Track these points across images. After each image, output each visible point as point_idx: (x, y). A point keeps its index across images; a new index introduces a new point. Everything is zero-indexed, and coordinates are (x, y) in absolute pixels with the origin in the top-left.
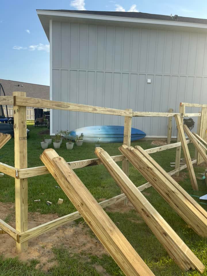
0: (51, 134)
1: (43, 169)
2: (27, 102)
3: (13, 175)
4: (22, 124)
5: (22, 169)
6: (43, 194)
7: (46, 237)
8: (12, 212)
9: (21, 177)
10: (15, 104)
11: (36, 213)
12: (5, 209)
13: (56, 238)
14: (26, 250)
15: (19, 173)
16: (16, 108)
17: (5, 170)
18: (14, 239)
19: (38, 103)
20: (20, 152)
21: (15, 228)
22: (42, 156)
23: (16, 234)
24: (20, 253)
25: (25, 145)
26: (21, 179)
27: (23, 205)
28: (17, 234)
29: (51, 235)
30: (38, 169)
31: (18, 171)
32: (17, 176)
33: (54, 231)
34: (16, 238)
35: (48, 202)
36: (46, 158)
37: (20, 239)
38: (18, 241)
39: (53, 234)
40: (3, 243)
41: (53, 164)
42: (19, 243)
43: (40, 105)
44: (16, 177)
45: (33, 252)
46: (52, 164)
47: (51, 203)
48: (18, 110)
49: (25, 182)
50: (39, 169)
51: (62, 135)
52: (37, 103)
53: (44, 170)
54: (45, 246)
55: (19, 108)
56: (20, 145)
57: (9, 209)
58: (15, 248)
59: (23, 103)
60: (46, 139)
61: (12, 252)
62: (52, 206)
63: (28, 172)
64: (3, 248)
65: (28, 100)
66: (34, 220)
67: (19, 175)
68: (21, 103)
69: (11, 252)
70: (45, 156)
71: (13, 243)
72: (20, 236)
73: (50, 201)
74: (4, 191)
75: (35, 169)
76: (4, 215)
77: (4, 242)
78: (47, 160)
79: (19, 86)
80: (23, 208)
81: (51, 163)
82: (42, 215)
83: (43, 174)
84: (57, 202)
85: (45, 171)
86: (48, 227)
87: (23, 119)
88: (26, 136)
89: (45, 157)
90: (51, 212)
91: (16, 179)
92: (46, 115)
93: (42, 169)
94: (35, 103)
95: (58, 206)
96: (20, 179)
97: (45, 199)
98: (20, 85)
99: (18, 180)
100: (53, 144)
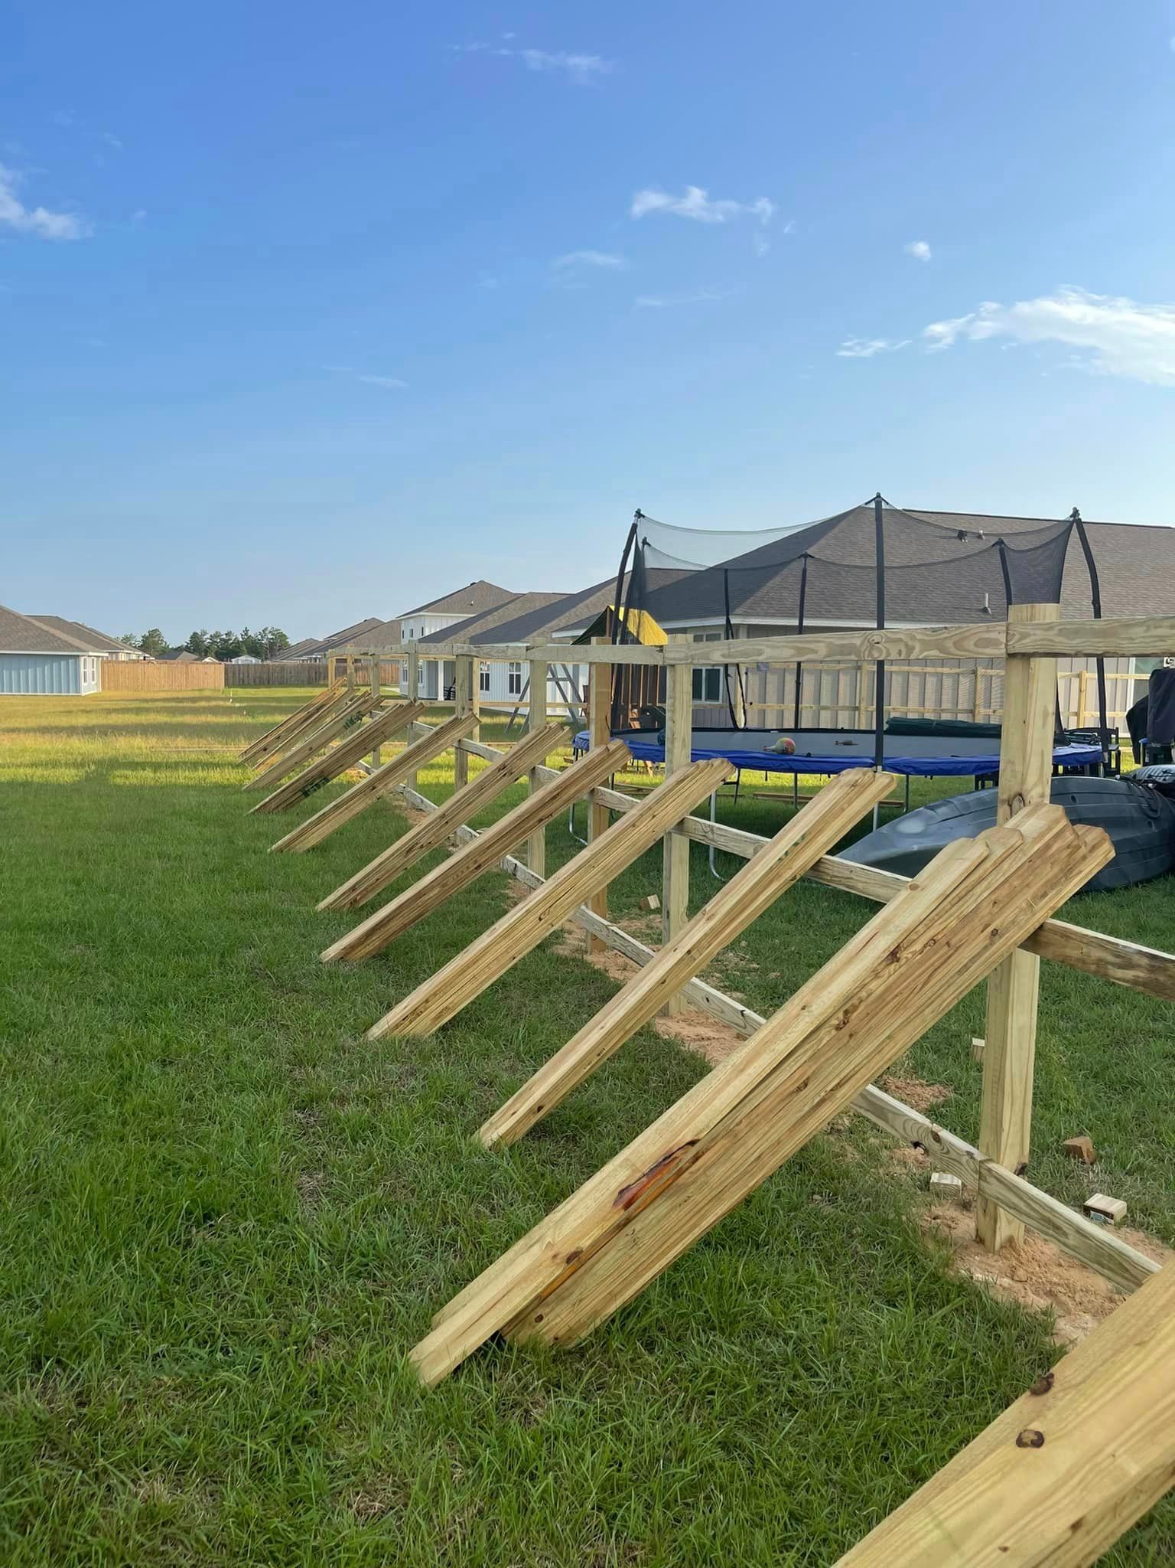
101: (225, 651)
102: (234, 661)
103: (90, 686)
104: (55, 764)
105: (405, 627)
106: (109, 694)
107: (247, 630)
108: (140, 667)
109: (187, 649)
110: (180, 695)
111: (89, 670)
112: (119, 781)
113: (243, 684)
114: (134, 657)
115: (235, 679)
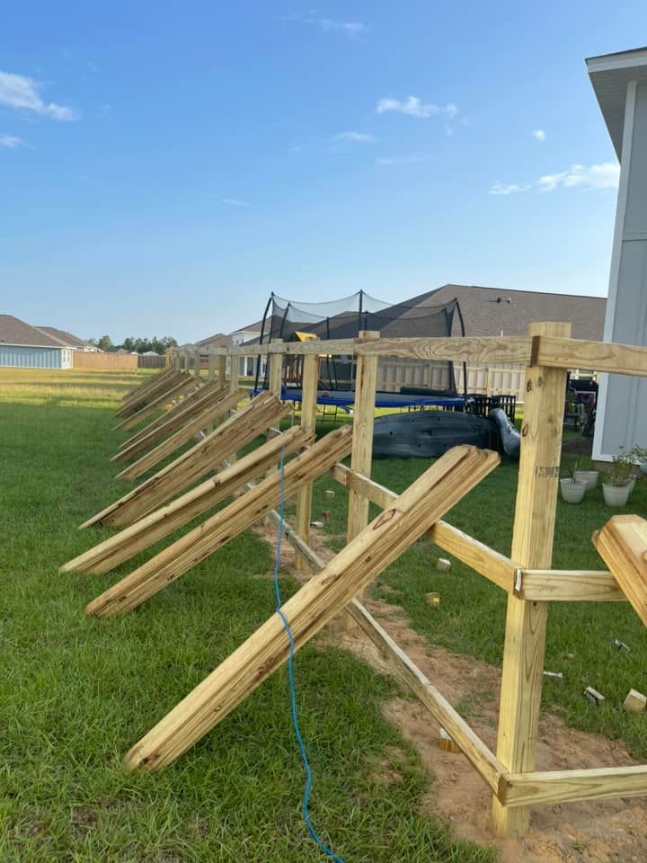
0: (597, 455)
1: (602, 582)
2: (572, 356)
3: (505, 584)
4: (549, 425)
5: (533, 568)
6: (571, 656)
7: (587, 813)
8: (475, 688)
9: (531, 594)
10: (534, 361)
11: (550, 716)
12: (455, 672)
13: (621, 830)
14: (521, 834)
15: (526, 581)
16: (536, 373)
17: (481, 563)
18: (488, 784)
19: (609, 357)
20: (535, 515)
21: (493, 749)
22: (602, 537)
23: (497, 771)
24: (502, 838)
25: (550, 492)
26: (528, 602)
27: (527, 686)
28: (500, 773)
29: (603, 812)
30: (584, 580)
31: (523, 575)
32: (518, 588)
33: (616, 804)
34: (495, 785)
35: (590, 689)
36: (617, 546)
37: (510, 793)
38: (502, 798)
39: (611, 814)
40: (451, 783)
41: (641, 572)
42: (503, 804)
43: (614, 365)
44: (515, 590)
45: (544, 852)
46: (638, 572)
47: (600, 697)
48: (540, 378)
49: (539, 611)
50: (589, 580)
51: (638, 463)
52: (604, 358)
53: (605, 586)
54: (585, 846)
55: (545, 375)
56: (537, 492)
57: (467, 675)
58: (487, 815)
59: (560, 360)
60: (577, 470)
61: (477, 825)
62: (604, 709)
63: (552, 583)
64: (450, 801)
65: (577, 349)
66: (543, 738)
67: (525, 587)
68: (553, 359)
69: (474, 823)
70: (612, 539)
71: (479, 792)
72: (509, 784)
73: (596, 689)
74: (452, 615)
75: (578, 577)
76: (453, 690)
77: (454, 781)
78: (621, 554)
79: (499, 300)
80: (526, 696)
81: (635, 568)
82: (572, 733)
83: (600, 598)
84: (623, 701)
85: (608, 589)
86: (601, 785)
87: (553, 410)
88: (558, 465)
89: (614, 542)
90: (602, 730)
91: (512, 600)
92: (576, 392)
93: (597, 581)
94: (598, 359)
95: (628, 714)
96: (523, 602)
97: (578, 678)
98: (503, 299)
99: (518, 601)
100: (600, 488)
101: (143, 348)
102: (144, 354)
103: (67, 365)
104: (34, 397)
105: (235, 339)
106: (76, 369)
107: (155, 338)
108: (94, 356)
109: (123, 347)
110: (112, 370)
111: (66, 356)
112: (62, 405)
113: (147, 367)
114: (92, 350)
115: (142, 363)
